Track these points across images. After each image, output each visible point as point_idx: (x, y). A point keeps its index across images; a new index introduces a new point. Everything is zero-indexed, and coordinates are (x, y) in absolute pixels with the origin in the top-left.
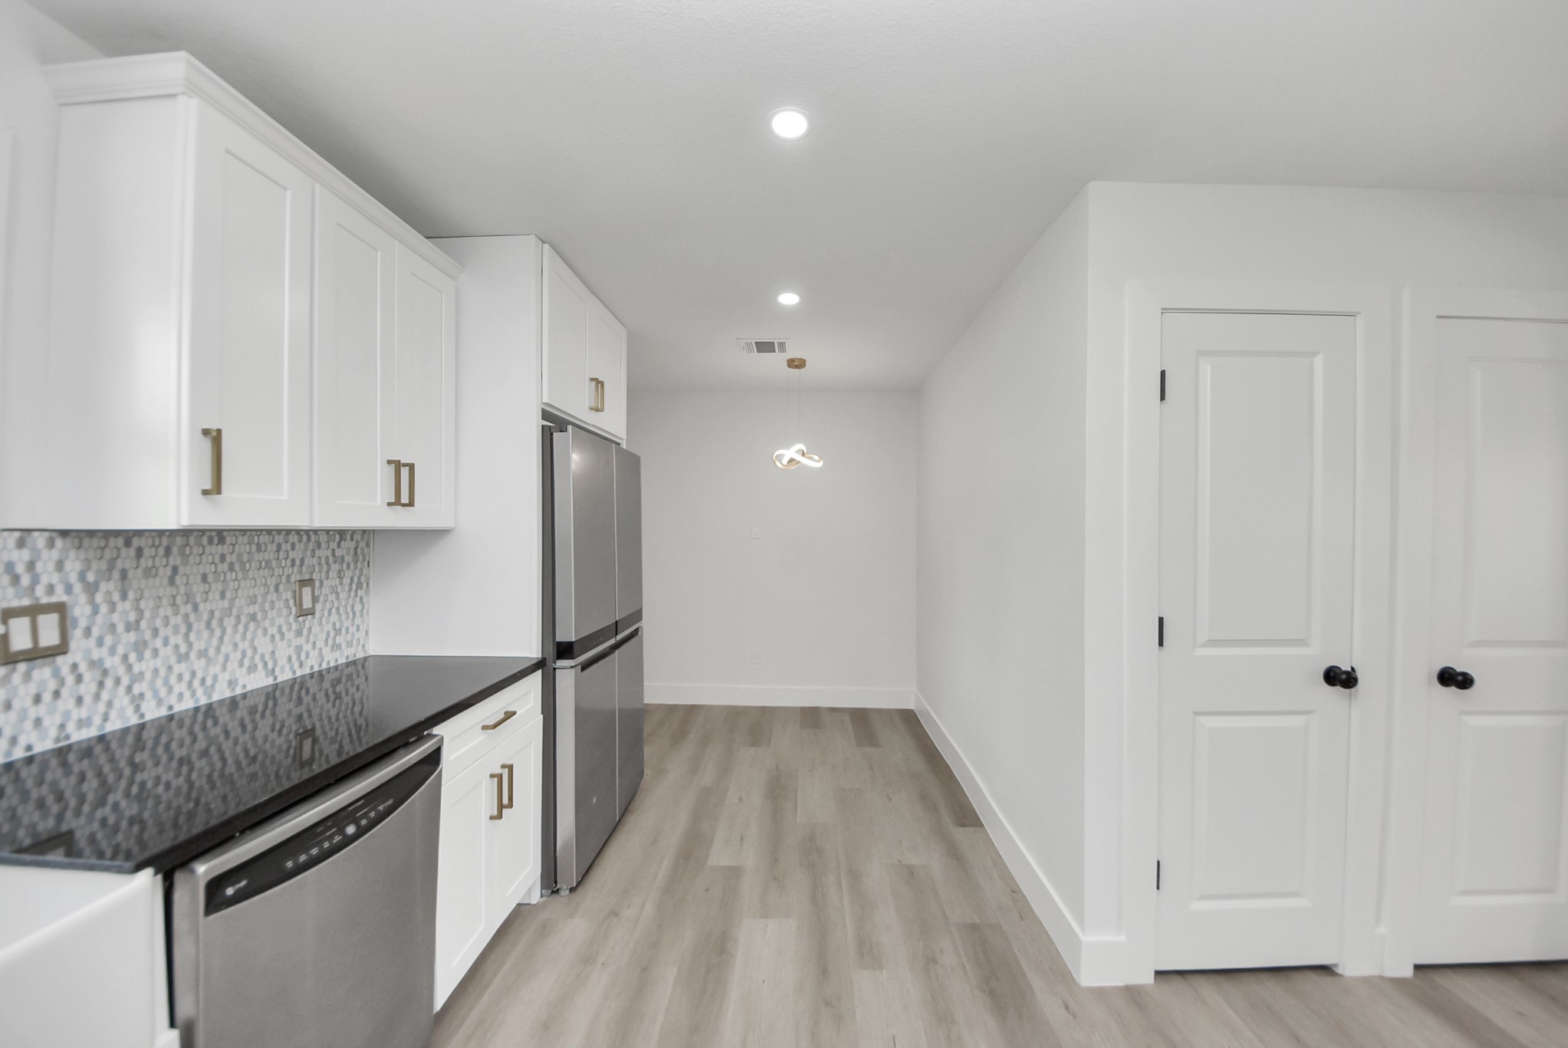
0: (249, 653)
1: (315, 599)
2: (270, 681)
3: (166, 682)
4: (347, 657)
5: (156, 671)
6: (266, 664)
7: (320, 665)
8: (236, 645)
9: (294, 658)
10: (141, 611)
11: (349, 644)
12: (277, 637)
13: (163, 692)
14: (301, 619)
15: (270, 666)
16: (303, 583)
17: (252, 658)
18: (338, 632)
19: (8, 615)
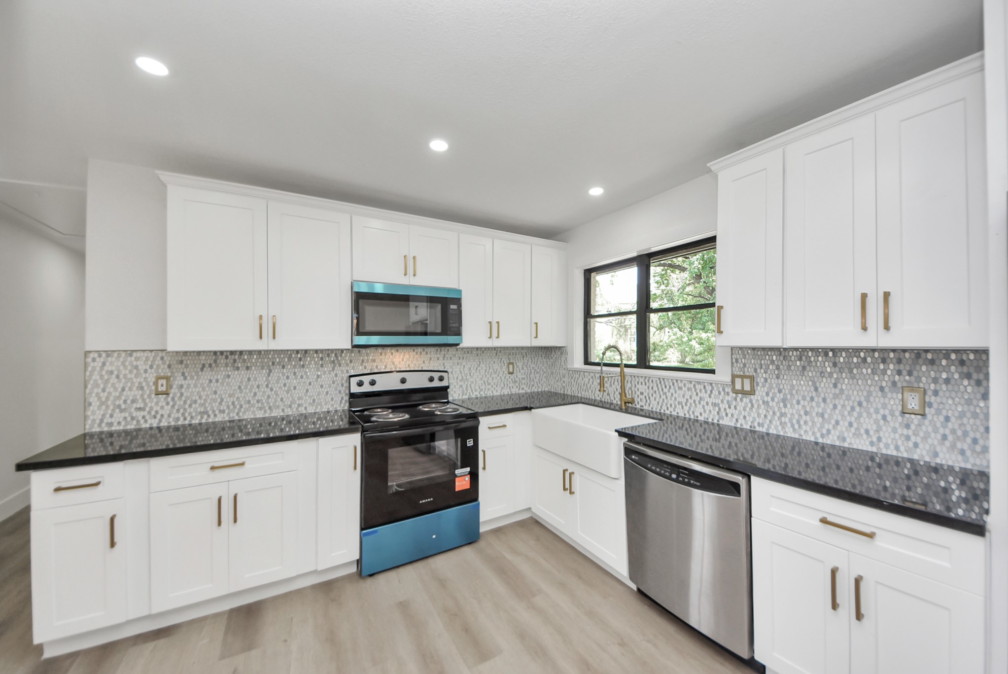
0: (855, 425)
1: (925, 404)
2: (873, 449)
5: (793, 415)
6: (870, 436)
7: (932, 458)
8: (844, 417)
9: (899, 442)
12: (882, 422)
14: (907, 416)
15: (875, 439)
17: (858, 429)
19: (734, 377)
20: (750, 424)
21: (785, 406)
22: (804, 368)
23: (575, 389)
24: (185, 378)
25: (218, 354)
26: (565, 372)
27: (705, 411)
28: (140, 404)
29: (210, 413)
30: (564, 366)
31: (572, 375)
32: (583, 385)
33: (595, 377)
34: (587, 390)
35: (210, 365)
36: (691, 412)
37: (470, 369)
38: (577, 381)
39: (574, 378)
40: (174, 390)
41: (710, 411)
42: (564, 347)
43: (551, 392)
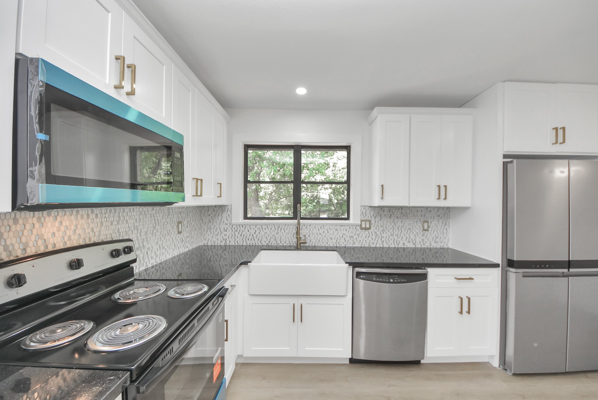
0: (408, 238)
1: (428, 227)
2: (414, 246)
3: (388, 240)
4: (440, 246)
5: (386, 237)
6: (413, 241)
7: (430, 246)
8: (405, 235)
9: (421, 242)
10: (384, 224)
11: (441, 242)
12: (416, 235)
13: (388, 242)
14: (424, 231)
15: (414, 242)
16: (425, 222)
17: (409, 239)
18: (437, 238)
19: (362, 221)
20: (368, 244)
21: (383, 233)
22: (391, 215)
23: (239, 240)
26: (226, 227)
27: (345, 241)
30: (226, 222)
31: (236, 229)
32: (248, 235)
33: (262, 229)
34: (253, 239)
36: (337, 243)
37: (146, 233)
38: (242, 233)
39: (238, 231)
41: (348, 241)
42: (227, 205)
43: (207, 246)
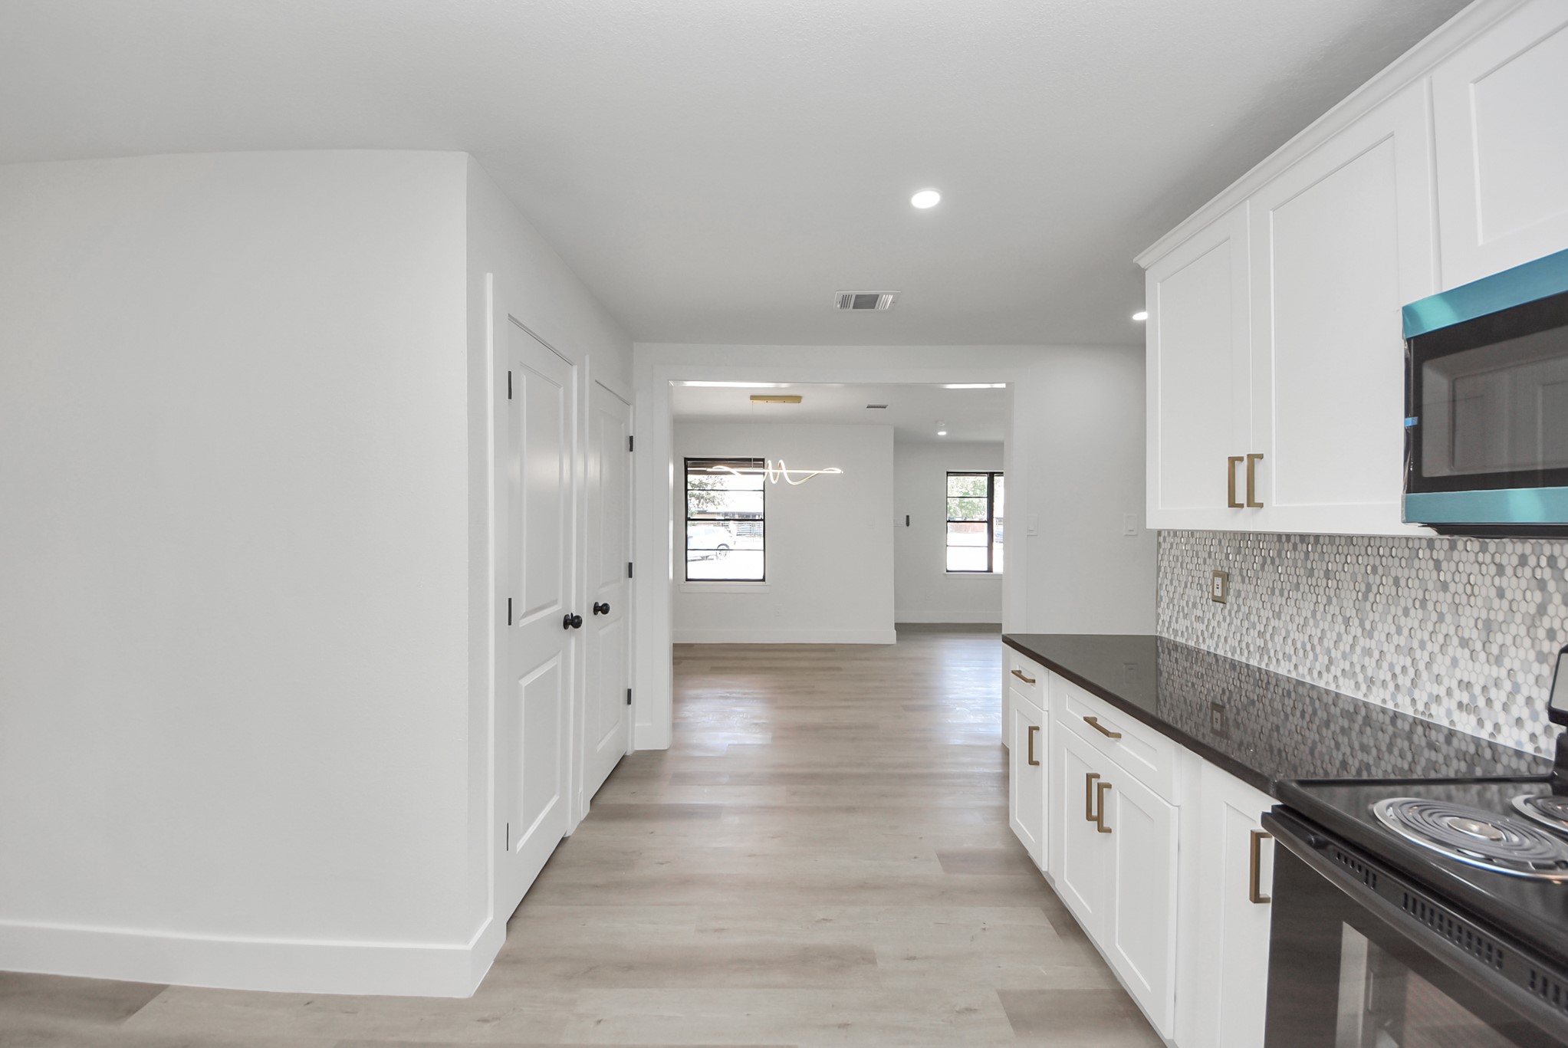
24: (1243, 582)
25: (1284, 539)
28: (1199, 613)
29: (1272, 654)
35: (1273, 562)
40: (1231, 599)
